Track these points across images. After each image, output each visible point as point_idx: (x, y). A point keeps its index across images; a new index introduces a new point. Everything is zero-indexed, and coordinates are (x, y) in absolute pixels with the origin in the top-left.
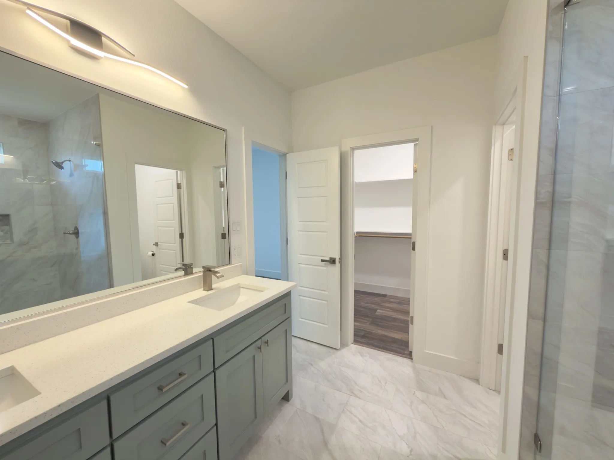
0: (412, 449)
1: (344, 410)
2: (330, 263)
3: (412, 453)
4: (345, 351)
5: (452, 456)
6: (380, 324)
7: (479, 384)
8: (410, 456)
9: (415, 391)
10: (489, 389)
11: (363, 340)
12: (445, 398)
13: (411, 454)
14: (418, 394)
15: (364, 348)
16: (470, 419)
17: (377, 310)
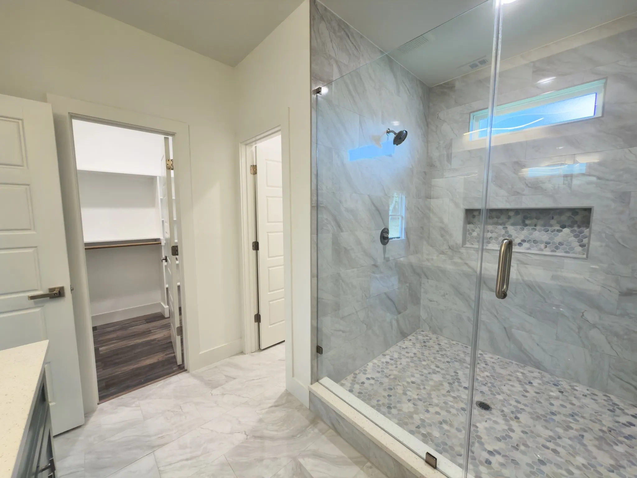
0: (245, 431)
1: (159, 471)
2: (50, 298)
3: (247, 434)
4: (94, 419)
5: (266, 410)
6: (117, 361)
7: (245, 354)
8: (248, 437)
9: (211, 393)
10: (252, 353)
11: (112, 390)
12: (234, 379)
13: (247, 436)
14: (214, 392)
15: (123, 396)
16: (257, 379)
17: (98, 349)
